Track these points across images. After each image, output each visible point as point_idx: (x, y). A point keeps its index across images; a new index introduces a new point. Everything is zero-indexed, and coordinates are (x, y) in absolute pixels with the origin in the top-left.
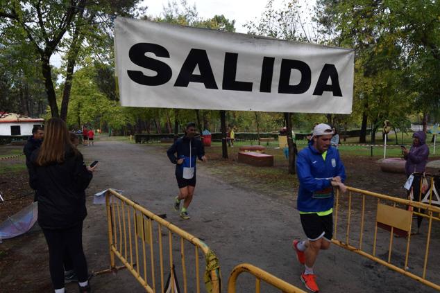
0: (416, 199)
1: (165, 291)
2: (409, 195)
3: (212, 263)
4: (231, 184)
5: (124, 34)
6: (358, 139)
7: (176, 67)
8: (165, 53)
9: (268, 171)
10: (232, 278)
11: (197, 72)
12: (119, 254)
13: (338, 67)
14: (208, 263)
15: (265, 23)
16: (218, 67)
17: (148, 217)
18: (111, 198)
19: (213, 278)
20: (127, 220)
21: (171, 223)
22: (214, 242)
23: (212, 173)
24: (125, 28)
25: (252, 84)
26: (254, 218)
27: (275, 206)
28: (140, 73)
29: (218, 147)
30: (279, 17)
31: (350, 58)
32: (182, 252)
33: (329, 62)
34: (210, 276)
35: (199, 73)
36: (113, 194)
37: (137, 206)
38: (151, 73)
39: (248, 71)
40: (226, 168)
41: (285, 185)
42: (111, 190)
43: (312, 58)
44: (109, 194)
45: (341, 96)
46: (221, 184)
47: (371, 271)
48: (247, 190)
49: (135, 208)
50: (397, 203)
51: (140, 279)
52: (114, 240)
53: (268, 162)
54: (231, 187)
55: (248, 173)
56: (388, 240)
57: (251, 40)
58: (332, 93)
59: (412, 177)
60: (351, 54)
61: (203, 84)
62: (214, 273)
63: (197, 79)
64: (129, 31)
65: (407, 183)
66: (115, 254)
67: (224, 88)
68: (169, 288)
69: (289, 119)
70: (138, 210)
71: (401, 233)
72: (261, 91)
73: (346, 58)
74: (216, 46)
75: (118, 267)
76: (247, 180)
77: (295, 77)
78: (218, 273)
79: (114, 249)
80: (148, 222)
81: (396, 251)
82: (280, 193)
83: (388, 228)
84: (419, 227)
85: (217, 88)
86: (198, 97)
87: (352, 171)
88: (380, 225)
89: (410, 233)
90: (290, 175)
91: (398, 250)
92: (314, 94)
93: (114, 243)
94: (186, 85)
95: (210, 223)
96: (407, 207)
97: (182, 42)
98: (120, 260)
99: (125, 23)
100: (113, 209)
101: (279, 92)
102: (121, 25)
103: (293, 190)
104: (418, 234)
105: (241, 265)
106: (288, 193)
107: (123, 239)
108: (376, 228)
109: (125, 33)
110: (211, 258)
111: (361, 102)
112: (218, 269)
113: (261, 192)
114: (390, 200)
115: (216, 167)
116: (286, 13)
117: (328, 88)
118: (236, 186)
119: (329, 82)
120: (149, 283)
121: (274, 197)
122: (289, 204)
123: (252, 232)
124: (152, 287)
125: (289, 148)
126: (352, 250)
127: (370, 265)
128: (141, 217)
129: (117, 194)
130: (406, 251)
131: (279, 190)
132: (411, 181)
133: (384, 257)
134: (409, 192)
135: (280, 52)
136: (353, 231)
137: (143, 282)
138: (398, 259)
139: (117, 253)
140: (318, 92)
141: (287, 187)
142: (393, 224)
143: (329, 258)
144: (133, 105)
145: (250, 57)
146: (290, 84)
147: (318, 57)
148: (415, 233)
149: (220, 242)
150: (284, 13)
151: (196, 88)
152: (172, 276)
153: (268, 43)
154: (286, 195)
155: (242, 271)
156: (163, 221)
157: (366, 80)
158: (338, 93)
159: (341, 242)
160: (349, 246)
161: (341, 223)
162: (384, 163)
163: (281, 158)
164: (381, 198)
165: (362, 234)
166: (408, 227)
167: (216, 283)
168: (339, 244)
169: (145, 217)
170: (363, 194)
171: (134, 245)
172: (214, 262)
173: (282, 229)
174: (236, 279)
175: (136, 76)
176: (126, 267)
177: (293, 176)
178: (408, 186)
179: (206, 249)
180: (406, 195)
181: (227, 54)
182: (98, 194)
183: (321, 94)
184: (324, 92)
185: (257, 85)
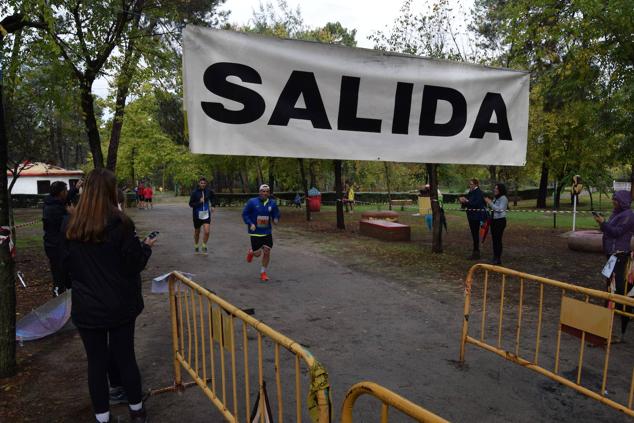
0: (620, 291)
1: (252, 419)
2: (609, 284)
3: (319, 381)
4: (349, 266)
5: (197, 49)
6: (534, 202)
7: (270, 95)
8: (252, 75)
9: (402, 249)
10: (348, 402)
11: (300, 104)
12: (187, 365)
13: (507, 98)
14: (314, 380)
15: (400, 34)
17: (228, 313)
18: (176, 285)
19: (320, 402)
20: (198, 316)
21: (261, 321)
22: (323, 349)
23: (321, 250)
24: (198, 42)
25: (380, 121)
26: (382, 316)
27: (413, 299)
28: (220, 106)
29: (330, 213)
30: (420, 25)
31: (524, 84)
32: (277, 363)
33: (493, 90)
34: (316, 399)
35: (303, 106)
36: (179, 279)
37: (213, 296)
38: (235, 106)
39: (375, 104)
40: (341, 243)
41: (426, 269)
42: (176, 272)
43: (466, 83)
44: (173, 279)
45: (510, 139)
46: (335, 266)
47: (551, 395)
48: (373, 275)
49: (210, 299)
50: (591, 296)
51: (217, 402)
52: (180, 345)
53: (403, 235)
54: (349, 271)
55: (374, 250)
56: (577, 351)
57: (379, 58)
58: (497, 135)
59: (613, 259)
60: (525, 78)
61: (309, 122)
62: (322, 394)
63: (301, 114)
64: (204, 46)
65: (606, 267)
66: (181, 366)
67: (341, 127)
68: (258, 415)
69: (433, 173)
70: (215, 302)
71: (596, 341)
72: (393, 132)
73: (518, 84)
74: (328, 67)
75: (185, 384)
76: (372, 261)
77: (444, 112)
78: (327, 394)
79: (180, 358)
80: (228, 320)
81: (589, 366)
82: (418, 280)
83: (577, 333)
84: (623, 331)
85: (329, 127)
86: (302, 140)
87: (526, 249)
88: (565, 328)
89: (609, 342)
90: (434, 254)
91: (592, 365)
92: (473, 135)
93: (180, 349)
94: (285, 123)
95: (317, 322)
96: (605, 303)
97: (280, 62)
98: (188, 373)
99: (199, 35)
100: (180, 301)
101: (420, 134)
102: (192, 38)
103: (439, 275)
104: (623, 342)
105: (361, 384)
106: (431, 280)
107: (193, 343)
108: (560, 332)
109: (199, 48)
110: (317, 373)
111: (539, 148)
112: (328, 388)
113: (393, 278)
114: (580, 292)
115: (327, 242)
116: (430, 18)
117: (492, 128)
118: (356, 270)
119: (494, 119)
120: (230, 407)
121: (411, 286)
122: (432, 297)
123: (379, 336)
124: (233, 414)
125: (434, 214)
126: (524, 365)
127: (550, 387)
128: (217, 312)
129: (186, 279)
130: (603, 367)
131: (418, 275)
132: (613, 265)
133: (572, 375)
134: (609, 281)
135: (420, 75)
136: (525, 337)
137: (220, 405)
138: (591, 379)
139: (184, 363)
140: (477, 133)
141: (431, 271)
142: (585, 326)
143: (491, 375)
144: (209, 151)
145: (377, 83)
146: (436, 122)
147: (476, 82)
148: (618, 341)
149: (331, 349)
150: (427, 20)
151: (300, 127)
152: (262, 397)
153: (404, 63)
154: (428, 283)
155: (362, 393)
156: (250, 319)
157: (547, 116)
158: (506, 135)
159: (507, 353)
160: (520, 359)
161: (509, 325)
162: (573, 238)
163: (423, 229)
164: (567, 290)
165: (538, 341)
166: (606, 332)
167: (324, 408)
168: (505, 355)
169: (224, 312)
170: (540, 282)
171: (208, 352)
172: (322, 379)
173: (421, 333)
174: (353, 403)
175: (213, 111)
176: (196, 384)
177: (439, 256)
178: (608, 272)
179: (311, 360)
180: (605, 284)
181: (343, 77)
182: (158, 279)
183: (481, 136)
184: (486, 134)
185: (388, 123)
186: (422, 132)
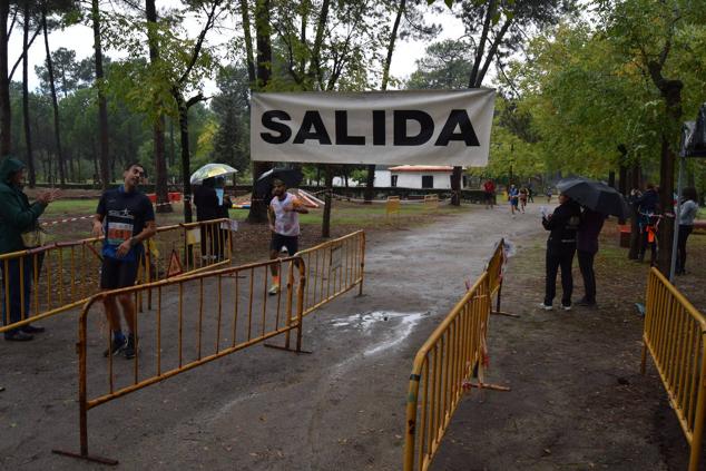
7: (295, 126)
8: (287, 117)
11: (313, 130)
13: (471, 112)
16: (330, 125)
24: (259, 101)
25: (364, 137)
28: (269, 134)
31: (489, 100)
33: (458, 107)
38: (276, 134)
45: (478, 145)
60: (490, 94)
61: (317, 141)
63: (313, 136)
64: (262, 104)
67: (337, 143)
72: (374, 144)
73: (484, 100)
74: (326, 105)
77: (413, 129)
86: (313, 152)
92: (436, 144)
94: (302, 142)
97: (302, 106)
99: (258, 97)
109: (259, 104)
117: (457, 137)
119: (457, 130)
135: (390, 104)
140: (442, 141)
146: (409, 134)
151: (312, 144)
175: (266, 137)
181: (336, 111)
183: (446, 144)
184: (450, 142)
185: (370, 138)
186: (396, 143)
